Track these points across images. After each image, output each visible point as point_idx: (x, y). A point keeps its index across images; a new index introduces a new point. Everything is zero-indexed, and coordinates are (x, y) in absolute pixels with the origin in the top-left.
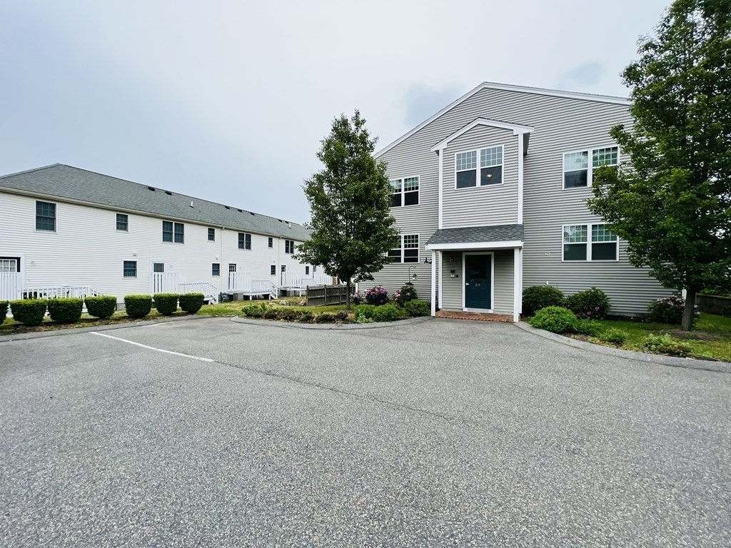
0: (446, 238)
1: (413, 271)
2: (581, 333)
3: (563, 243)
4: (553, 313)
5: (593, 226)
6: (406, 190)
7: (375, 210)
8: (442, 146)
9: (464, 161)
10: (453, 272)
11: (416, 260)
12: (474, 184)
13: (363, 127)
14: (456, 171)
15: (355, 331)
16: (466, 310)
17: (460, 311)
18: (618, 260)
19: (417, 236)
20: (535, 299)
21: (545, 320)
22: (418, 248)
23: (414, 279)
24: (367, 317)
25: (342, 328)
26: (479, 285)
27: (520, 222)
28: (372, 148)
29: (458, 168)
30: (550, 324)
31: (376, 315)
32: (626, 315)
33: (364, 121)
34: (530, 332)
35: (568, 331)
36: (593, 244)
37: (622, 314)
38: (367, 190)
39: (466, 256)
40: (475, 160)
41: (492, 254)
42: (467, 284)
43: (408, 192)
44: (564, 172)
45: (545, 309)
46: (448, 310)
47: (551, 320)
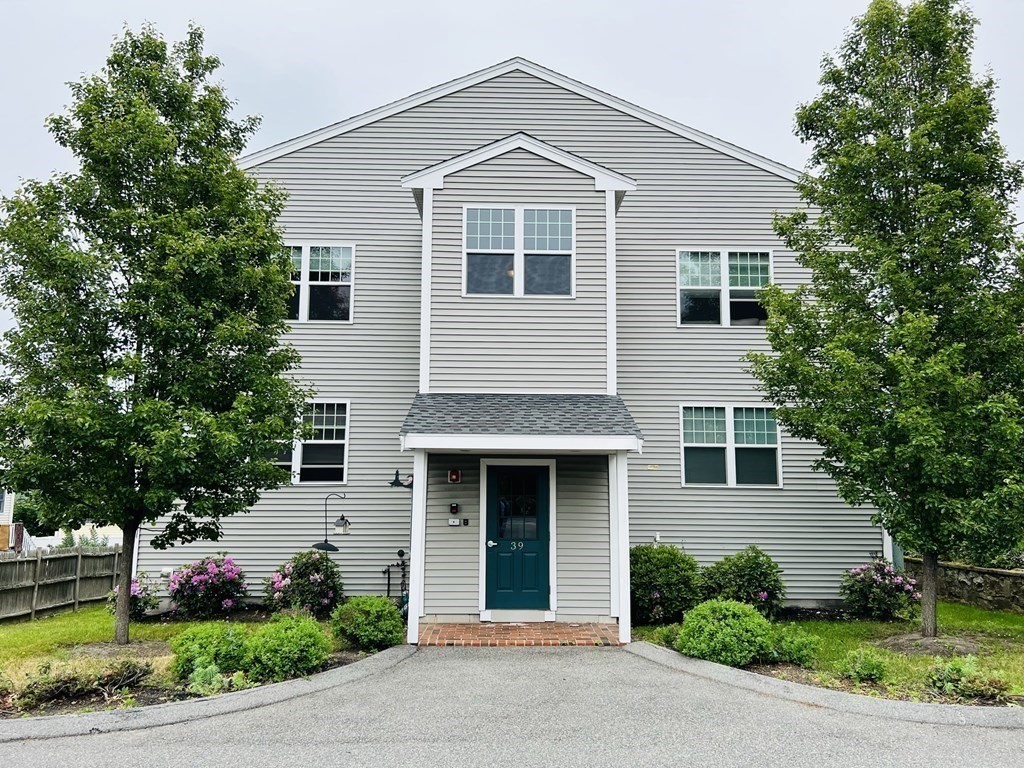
0: (450, 420)
1: (337, 508)
2: (785, 663)
3: (683, 445)
4: (725, 617)
5: (735, 409)
6: (313, 276)
7: (246, 324)
8: (429, 182)
9: (485, 229)
10: (455, 510)
11: (338, 475)
12: (509, 289)
13: (212, 79)
14: (465, 251)
15: (196, 726)
16: (487, 615)
17: (472, 620)
18: (781, 486)
19: (342, 407)
20: (646, 579)
21: (712, 635)
22: (346, 442)
23: (340, 530)
24: (227, 670)
25: (142, 722)
26: (521, 545)
27: (612, 390)
28: (237, 144)
29: (471, 243)
30: (725, 647)
31: (257, 660)
32: (801, 605)
33: (212, 64)
34: (675, 670)
35: (761, 661)
36: (737, 449)
37: (794, 604)
38: (228, 259)
39: (490, 468)
40: (510, 229)
41: (552, 464)
42: (491, 543)
43: (320, 283)
44: (679, 287)
45: (704, 607)
46: (441, 619)
47: (725, 635)
